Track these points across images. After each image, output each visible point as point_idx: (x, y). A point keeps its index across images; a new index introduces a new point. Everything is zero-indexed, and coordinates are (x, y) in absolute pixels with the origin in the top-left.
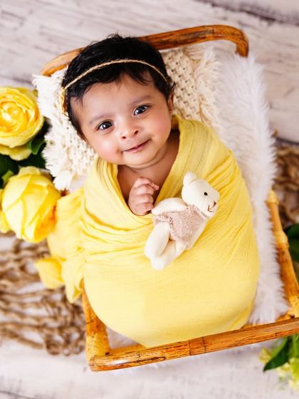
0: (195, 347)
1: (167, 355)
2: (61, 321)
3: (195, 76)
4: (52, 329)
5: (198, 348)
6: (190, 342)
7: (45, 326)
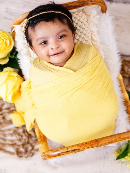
0: (93, 144)
1: (80, 148)
2: (23, 141)
3: (89, 22)
4: (19, 146)
5: (94, 144)
6: (91, 142)
7: (15, 144)
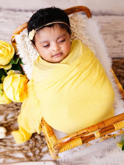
0: (100, 125)
1: (89, 131)
2: (30, 145)
3: (78, 27)
4: (27, 150)
6: (97, 124)
7: (23, 149)
